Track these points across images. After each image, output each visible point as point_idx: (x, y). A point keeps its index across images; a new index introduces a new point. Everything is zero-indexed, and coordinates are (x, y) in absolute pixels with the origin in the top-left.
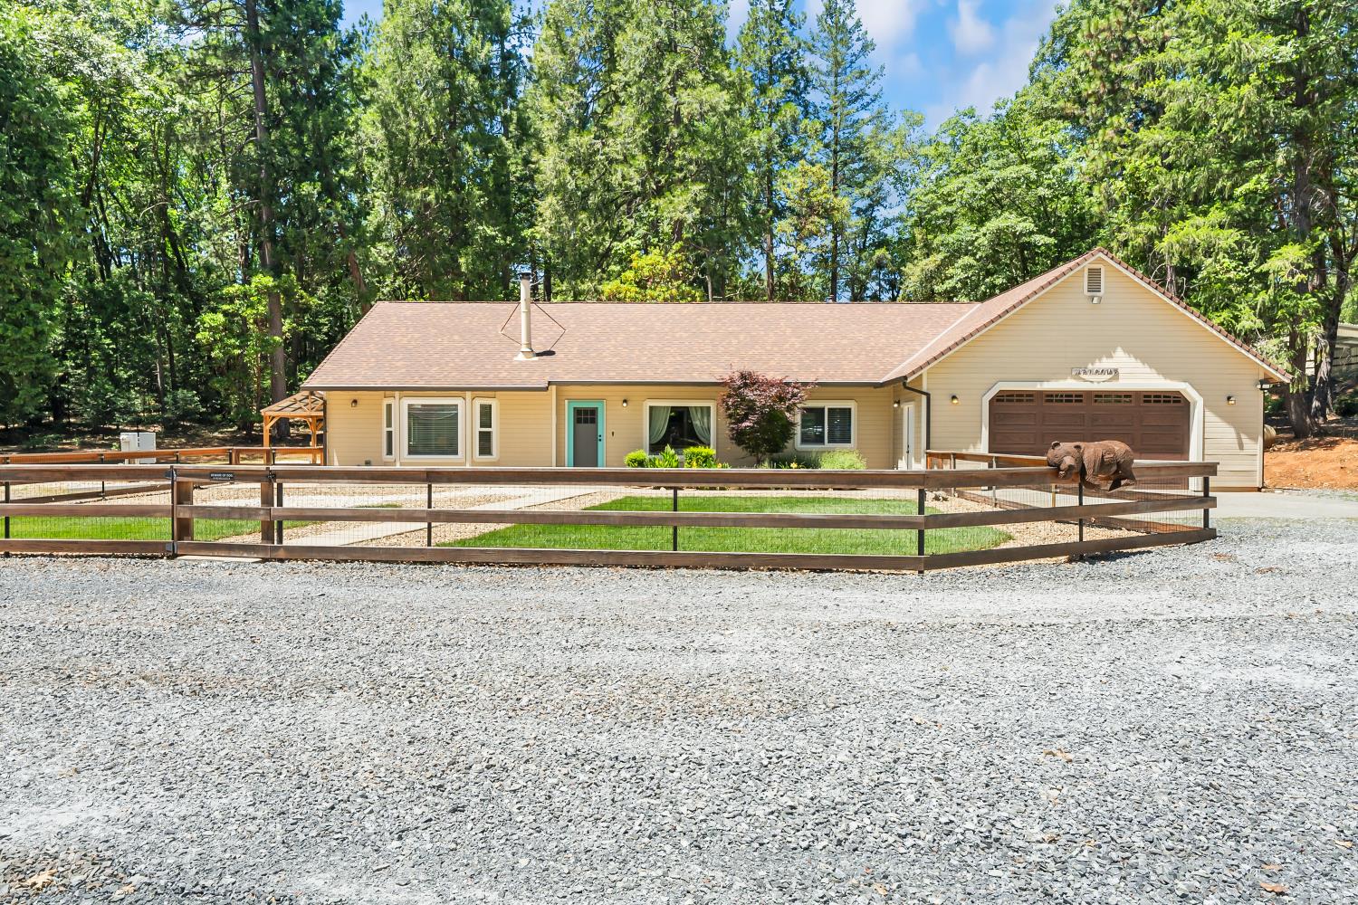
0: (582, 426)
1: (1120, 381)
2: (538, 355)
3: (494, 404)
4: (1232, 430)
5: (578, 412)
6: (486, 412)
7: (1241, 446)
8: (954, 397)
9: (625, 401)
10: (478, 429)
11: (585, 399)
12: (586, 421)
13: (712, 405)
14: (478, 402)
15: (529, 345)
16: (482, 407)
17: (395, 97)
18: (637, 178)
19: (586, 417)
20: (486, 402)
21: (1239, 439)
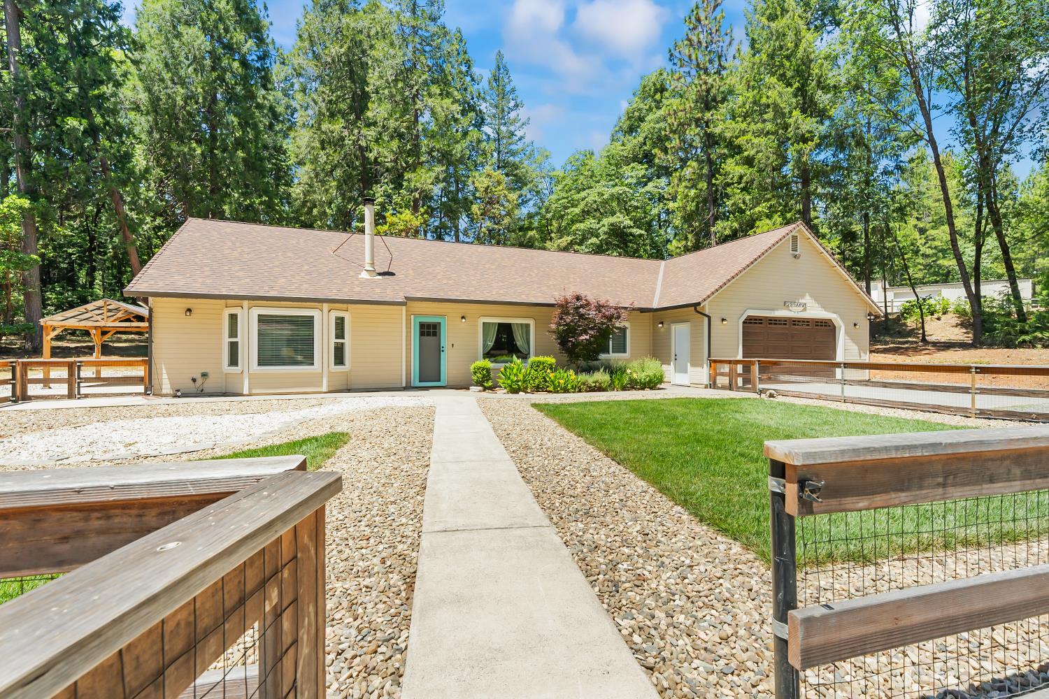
0: (426, 338)
1: (808, 311)
2: (380, 274)
3: (347, 317)
4: (857, 348)
5: (422, 325)
6: (340, 323)
7: (860, 356)
8: (723, 320)
9: (463, 317)
10: (333, 340)
11: (430, 313)
12: (429, 334)
13: (532, 323)
14: (334, 314)
15: (373, 264)
16: (337, 319)
17: (161, 66)
18: (391, 157)
19: (429, 331)
20: (341, 314)
21: (860, 353)
